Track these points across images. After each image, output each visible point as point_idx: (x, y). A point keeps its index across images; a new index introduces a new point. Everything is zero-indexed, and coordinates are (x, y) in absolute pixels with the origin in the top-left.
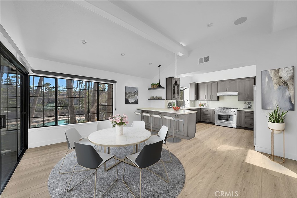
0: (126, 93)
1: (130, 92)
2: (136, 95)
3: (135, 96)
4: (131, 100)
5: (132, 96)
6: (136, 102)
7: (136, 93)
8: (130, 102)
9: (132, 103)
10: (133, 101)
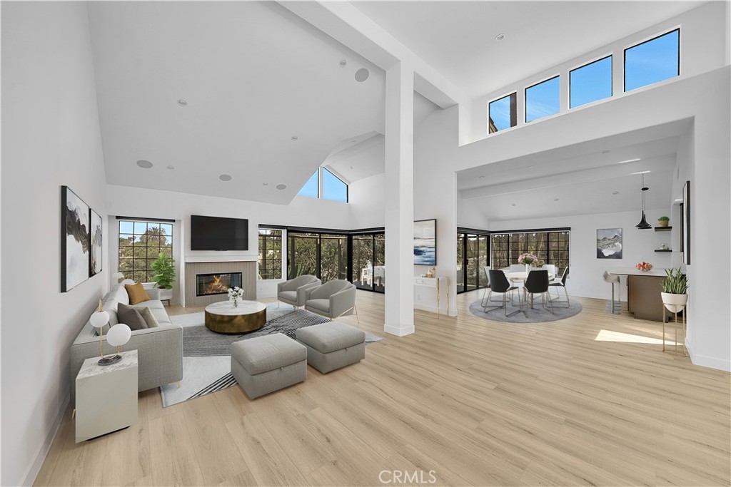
0: (598, 240)
1: (605, 239)
2: (618, 243)
3: (616, 244)
4: (606, 252)
5: (609, 244)
6: (618, 256)
7: (618, 238)
8: (606, 255)
9: (610, 257)
10: (612, 253)
